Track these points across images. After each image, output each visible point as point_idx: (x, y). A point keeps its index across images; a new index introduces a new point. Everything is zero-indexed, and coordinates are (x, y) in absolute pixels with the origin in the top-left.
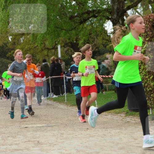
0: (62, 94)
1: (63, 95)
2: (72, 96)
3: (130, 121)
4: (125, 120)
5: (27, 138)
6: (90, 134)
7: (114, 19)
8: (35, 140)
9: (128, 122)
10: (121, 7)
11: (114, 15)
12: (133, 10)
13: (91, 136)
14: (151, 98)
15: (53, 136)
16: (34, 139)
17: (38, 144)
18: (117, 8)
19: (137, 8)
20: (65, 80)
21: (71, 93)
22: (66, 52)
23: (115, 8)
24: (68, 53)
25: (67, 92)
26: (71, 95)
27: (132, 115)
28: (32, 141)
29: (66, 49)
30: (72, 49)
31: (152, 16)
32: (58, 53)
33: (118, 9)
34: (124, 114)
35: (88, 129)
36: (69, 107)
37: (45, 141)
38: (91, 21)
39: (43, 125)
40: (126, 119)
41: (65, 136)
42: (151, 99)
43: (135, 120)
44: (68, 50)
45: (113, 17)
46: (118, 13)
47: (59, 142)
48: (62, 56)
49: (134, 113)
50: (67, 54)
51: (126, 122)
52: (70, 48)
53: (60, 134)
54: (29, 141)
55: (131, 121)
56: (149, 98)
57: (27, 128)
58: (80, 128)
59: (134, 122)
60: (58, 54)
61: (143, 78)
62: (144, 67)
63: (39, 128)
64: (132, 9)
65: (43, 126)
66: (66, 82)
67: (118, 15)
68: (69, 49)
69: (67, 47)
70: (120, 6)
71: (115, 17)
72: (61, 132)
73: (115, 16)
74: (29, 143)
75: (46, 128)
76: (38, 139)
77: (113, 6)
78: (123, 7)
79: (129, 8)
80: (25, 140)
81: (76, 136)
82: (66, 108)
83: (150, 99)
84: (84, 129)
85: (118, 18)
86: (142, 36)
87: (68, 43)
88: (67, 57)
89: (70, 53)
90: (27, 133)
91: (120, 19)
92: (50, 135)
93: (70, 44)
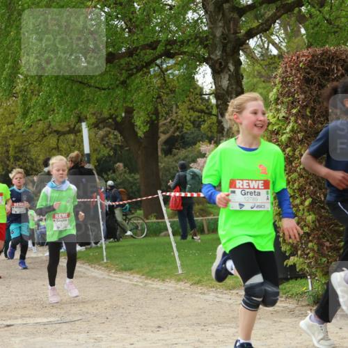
1: (98, 245)
2: (119, 246)
6: (166, 340)
7: (216, 61)
10: (232, 31)
11: (215, 50)
12: (261, 37)
13: (167, 345)
14: (308, 251)
15: (76, 345)
18: (223, 34)
19: (272, 34)
21: (118, 240)
22: (102, 139)
23: (218, 33)
24: (107, 143)
26: (117, 244)
29: (101, 133)
30: (116, 132)
31: (304, 56)
32: (82, 141)
33: (224, 36)
35: (159, 327)
36: (114, 273)
38: (160, 66)
39: (52, 319)
41: (104, 345)
42: (309, 253)
44: (107, 135)
45: (212, 56)
46: (225, 46)
48: (93, 150)
50: (104, 145)
52: (113, 131)
53: (93, 341)
56: (303, 251)
57: (12, 327)
58: (141, 326)
60: (83, 146)
62: (289, 178)
63: (42, 327)
64: (258, 36)
65: (50, 323)
67: (224, 50)
68: (110, 132)
69: (104, 127)
70: (229, 30)
71: (217, 56)
72: (96, 336)
73: (219, 53)
75: (57, 326)
78: (236, 33)
79: (251, 34)
81: (131, 344)
82: (107, 277)
83: (307, 254)
84: (152, 327)
85: (225, 58)
86: (283, 103)
87: (108, 119)
88: (105, 152)
89: (113, 143)
90: (13, 339)
91: (231, 62)
92: (68, 344)
93: (110, 120)
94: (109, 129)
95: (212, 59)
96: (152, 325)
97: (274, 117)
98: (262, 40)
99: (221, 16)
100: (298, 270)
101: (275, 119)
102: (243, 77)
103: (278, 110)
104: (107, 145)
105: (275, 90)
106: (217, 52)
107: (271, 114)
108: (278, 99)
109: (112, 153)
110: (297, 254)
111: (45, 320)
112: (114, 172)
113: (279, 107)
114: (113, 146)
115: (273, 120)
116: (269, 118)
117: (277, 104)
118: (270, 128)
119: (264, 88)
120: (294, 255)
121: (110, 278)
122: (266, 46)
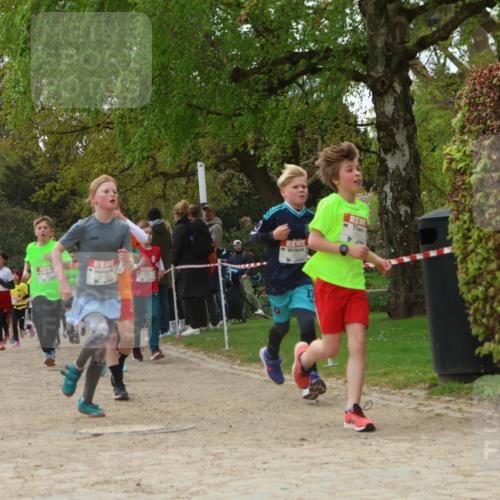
0: (215, 324)
1: (218, 326)
2: (245, 329)
3: (445, 411)
4: (429, 408)
5: (101, 473)
6: (312, 458)
7: (377, 80)
8: (127, 476)
9: (438, 415)
10: (398, 40)
11: (376, 65)
12: (435, 50)
13: (315, 464)
15: (188, 463)
16: (123, 474)
17: (136, 491)
18: (386, 44)
19: (450, 45)
20: (223, 276)
21: (244, 321)
22: (224, 185)
23: (380, 43)
24: (230, 190)
25: (229, 317)
26: (243, 325)
27: (451, 392)
28: (116, 482)
29: (222, 176)
30: (242, 176)
31: (499, 68)
32: (198, 187)
33: (388, 47)
34: (421, 389)
35: (303, 439)
36: (239, 365)
37: (162, 482)
38: (302, 86)
39: (155, 427)
40: (430, 405)
41: (226, 463)
43: (460, 410)
44: (230, 180)
45: (372, 73)
46: (388, 60)
47: (209, 486)
48: (211, 199)
49: (455, 385)
50: (226, 192)
51: (431, 414)
52: (237, 174)
53: (211, 457)
54: (107, 482)
55: (449, 411)
57: (100, 437)
58: (277, 438)
59: (459, 415)
60: (198, 193)
61: (480, 269)
63: (141, 438)
64: (432, 48)
65: (152, 432)
66: (227, 285)
67: (387, 66)
68: (233, 175)
69: (226, 169)
70: (394, 39)
71: (378, 72)
72: (215, 451)
73: (380, 69)
74: (106, 487)
75: (162, 436)
76: (136, 476)
77: (371, 39)
78: (403, 42)
79: (423, 44)
80: (94, 478)
81: (264, 463)
82: (229, 370)
84: (292, 439)
85: (389, 75)
86: (470, 132)
87: (231, 158)
88: (228, 202)
89: (238, 189)
90: (101, 453)
91: (398, 80)
92: (177, 461)
93: (235, 159)
94: (232, 171)
95: (372, 77)
96: (293, 435)
97: (459, 151)
98: (436, 54)
99: (383, 20)
100: (495, 361)
101: (460, 154)
102: (413, 100)
103: (464, 142)
104: (229, 192)
105: (459, 115)
106: (379, 67)
107: (455, 147)
108: (464, 127)
109: (236, 203)
110: (493, 338)
111: (145, 428)
112: (239, 229)
113: (466, 137)
114: (238, 194)
115: (458, 156)
116: (453, 153)
117: (462, 133)
118: (453, 165)
119: (440, 117)
120: (489, 340)
121: (233, 371)
122: (442, 61)
